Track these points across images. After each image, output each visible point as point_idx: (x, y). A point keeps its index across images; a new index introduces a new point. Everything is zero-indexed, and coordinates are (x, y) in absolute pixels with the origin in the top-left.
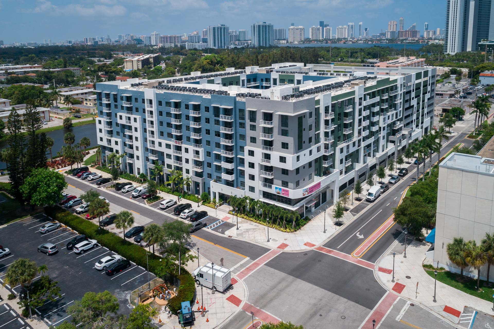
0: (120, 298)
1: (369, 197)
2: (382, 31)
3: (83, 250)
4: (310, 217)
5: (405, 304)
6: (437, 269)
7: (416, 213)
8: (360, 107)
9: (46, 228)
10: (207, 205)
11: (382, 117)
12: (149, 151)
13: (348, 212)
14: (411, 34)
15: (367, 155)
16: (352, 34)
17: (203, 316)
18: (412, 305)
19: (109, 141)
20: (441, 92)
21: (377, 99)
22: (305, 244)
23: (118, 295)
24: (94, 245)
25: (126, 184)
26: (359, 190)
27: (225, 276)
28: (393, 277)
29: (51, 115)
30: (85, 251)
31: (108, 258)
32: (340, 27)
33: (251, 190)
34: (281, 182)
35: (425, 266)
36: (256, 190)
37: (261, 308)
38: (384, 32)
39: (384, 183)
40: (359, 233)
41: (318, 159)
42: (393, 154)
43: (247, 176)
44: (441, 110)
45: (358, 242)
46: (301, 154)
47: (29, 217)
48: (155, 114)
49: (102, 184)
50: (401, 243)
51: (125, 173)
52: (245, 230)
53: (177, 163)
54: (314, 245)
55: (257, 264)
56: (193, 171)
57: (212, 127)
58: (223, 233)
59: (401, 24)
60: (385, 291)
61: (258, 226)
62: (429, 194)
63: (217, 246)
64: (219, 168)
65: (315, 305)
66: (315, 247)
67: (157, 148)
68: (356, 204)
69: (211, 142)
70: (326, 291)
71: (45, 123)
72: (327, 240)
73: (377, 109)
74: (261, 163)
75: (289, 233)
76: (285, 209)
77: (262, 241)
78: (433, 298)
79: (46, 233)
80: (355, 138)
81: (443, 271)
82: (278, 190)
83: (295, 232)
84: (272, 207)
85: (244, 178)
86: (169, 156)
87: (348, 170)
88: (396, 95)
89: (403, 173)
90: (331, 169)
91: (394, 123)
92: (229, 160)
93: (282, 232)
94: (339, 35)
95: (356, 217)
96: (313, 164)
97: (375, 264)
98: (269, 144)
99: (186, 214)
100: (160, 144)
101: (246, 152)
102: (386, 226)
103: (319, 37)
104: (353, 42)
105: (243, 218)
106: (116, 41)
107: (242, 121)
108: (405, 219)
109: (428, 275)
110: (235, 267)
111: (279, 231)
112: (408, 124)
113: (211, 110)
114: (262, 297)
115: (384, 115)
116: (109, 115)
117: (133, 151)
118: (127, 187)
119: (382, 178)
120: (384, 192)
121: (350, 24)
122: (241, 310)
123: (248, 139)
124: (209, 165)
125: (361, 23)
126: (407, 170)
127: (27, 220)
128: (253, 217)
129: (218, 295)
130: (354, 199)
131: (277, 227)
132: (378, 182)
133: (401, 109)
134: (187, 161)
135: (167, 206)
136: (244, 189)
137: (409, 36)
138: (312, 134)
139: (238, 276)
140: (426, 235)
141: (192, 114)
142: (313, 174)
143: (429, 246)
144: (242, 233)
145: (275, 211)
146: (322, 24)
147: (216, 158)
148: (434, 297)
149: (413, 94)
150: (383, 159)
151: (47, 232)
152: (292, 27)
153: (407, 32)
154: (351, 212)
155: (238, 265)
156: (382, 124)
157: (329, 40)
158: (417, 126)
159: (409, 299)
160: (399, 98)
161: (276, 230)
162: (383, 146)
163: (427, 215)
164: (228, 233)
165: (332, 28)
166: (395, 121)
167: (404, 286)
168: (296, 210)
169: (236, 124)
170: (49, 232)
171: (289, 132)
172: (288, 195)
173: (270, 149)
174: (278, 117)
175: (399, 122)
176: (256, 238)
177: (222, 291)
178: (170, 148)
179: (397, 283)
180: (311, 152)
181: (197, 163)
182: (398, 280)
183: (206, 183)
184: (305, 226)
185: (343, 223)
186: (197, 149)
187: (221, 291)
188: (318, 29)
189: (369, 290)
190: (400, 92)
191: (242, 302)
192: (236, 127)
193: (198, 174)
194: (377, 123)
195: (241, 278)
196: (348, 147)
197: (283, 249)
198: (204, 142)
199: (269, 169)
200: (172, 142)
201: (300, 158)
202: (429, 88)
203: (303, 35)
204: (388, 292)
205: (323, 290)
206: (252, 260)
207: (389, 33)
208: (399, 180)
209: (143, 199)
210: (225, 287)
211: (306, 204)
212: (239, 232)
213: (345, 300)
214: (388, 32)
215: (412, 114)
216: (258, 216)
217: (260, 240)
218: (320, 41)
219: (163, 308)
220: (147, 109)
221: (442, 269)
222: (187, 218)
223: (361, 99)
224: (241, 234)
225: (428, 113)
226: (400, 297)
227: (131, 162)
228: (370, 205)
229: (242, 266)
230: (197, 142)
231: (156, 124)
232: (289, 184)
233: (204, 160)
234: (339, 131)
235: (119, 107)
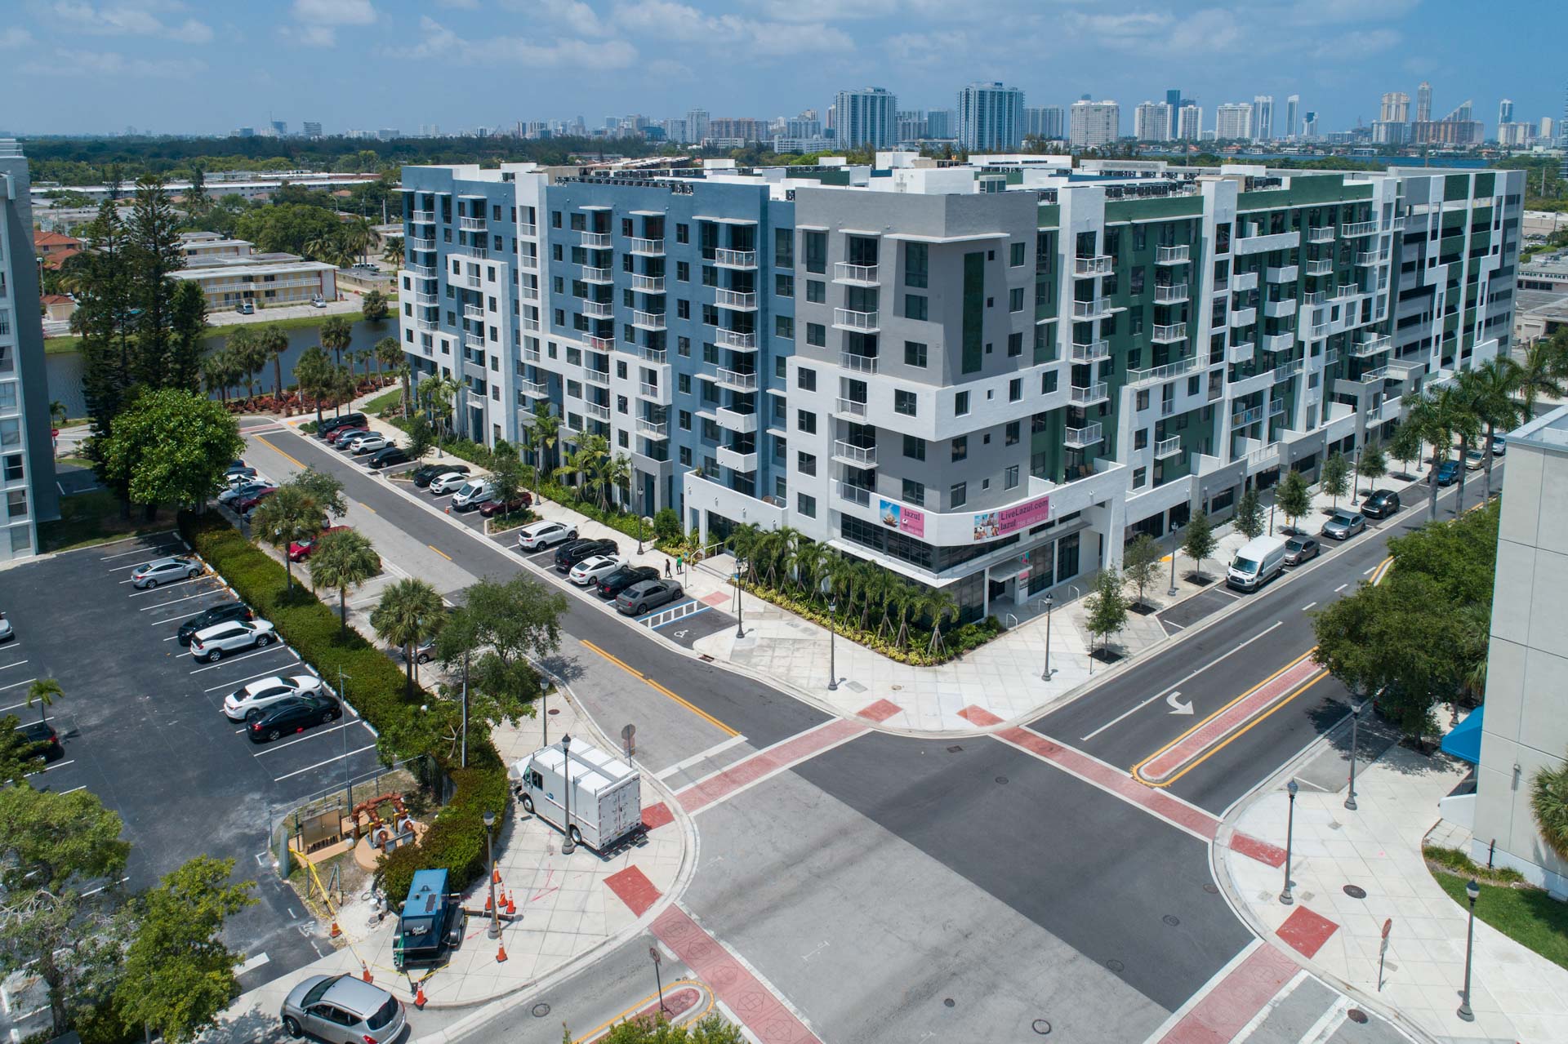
0: (248, 826)
1: (1239, 574)
2: (1359, 120)
3: (217, 650)
4: (1003, 618)
5: (1326, 1007)
6: (1489, 872)
7: (1405, 633)
8: (1222, 257)
9: (149, 574)
10: (669, 550)
11: (1307, 310)
12: (527, 372)
13: (1152, 616)
14: (1453, 134)
15: (1248, 432)
16: (1265, 131)
17: (495, 934)
18: (1358, 1016)
19: (428, 341)
20: (1544, 279)
21: (1290, 240)
22: (964, 714)
23: (246, 813)
24: (260, 637)
25: (446, 469)
26: (1200, 547)
27: (615, 791)
28: (1289, 884)
29: (340, 284)
30: (225, 654)
31: (275, 682)
32: (1229, 105)
33: (803, 506)
34: (899, 484)
35: (1432, 854)
36: (821, 508)
37: (721, 936)
38: (1366, 125)
39: (1303, 534)
40: (1177, 694)
41: (1048, 418)
42: (1349, 441)
43: (792, 460)
44: (1543, 325)
45: (1167, 727)
46: (976, 388)
47: (131, 538)
48: (542, 252)
49: (384, 464)
50: (1341, 749)
51: (462, 439)
52: (765, 643)
53: (595, 410)
54: (994, 720)
55: (765, 764)
56: (639, 437)
57: (694, 290)
58: (687, 643)
59: (1422, 102)
60: (1245, 938)
61: (814, 633)
62: (1468, 568)
63: (653, 686)
64: (711, 431)
65: (937, 953)
66: (999, 726)
67: (545, 363)
68: (1188, 592)
69: (691, 343)
70: (998, 903)
71: (319, 304)
72: (1051, 706)
73: (1287, 274)
74: (836, 415)
75: (917, 668)
76: (911, 582)
77: (812, 684)
78: (1459, 1001)
79: (147, 588)
80: (1200, 363)
81: (1514, 885)
82: (888, 512)
83: (938, 668)
84: (863, 571)
85: (784, 465)
86: (575, 388)
87: (1165, 472)
88: (1367, 238)
89: (1379, 507)
90: (1098, 461)
91: (1358, 336)
92: (741, 403)
93: (891, 662)
94: (1226, 129)
95: (1176, 639)
96: (1025, 432)
97: (1220, 819)
98: (864, 347)
99: (588, 573)
100: (553, 349)
101: (792, 376)
102: (1286, 682)
103: (1164, 135)
104: (1265, 151)
105: (772, 601)
106: (597, 132)
107: (783, 270)
108: (1360, 656)
109: (1443, 894)
110: (685, 764)
111: (881, 657)
112: (1410, 349)
113: (694, 234)
114: (741, 891)
115: (1315, 301)
116: (430, 259)
117: (485, 371)
118: (445, 477)
119: (1295, 515)
120: (1299, 562)
121: (1261, 99)
122: (645, 932)
123: (801, 331)
124: (686, 419)
125: (1294, 98)
126: (1395, 499)
127: (124, 544)
128: (801, 599)
129: (583, 859)
130: (1182, 576)
131: (878, 643)
132: (1280, 528)
133: (1386, 290)
134: (623, 405)
135: (542, 543)
136: (782, 504)
137: (1449, 139)
138: (1023, 321)
139: (680, 798)
140: (1446, 728)
141: (640, 249)
142: (1025, 467)
143: (1456, 775)
144: (752, 650)
145: (874, 584)
146: (1173, 97)
147: (706, 398)
148: (1465, 995)
149: (1433, 248)
150: (1306, 452)
151: (152, 585)
152: (1082, 103)
153: (1443, 127)
154: (1160, 617)
155: (699, 758)
156: (1306, 333)
157: (1192, 143)
158: (1447, 361)
159: (1349, 987)
160: (1378, 251)
161: (871, 652)
162: (1311, 410)
163: (1453, 645)
164: (704, 646)
165: (1204, 110)
166: (1358, 330)
167: (1333, 927)
168: (949, 586)
169: (765, 280)
170: (157, 585)
171: (931, 304)
172: (921, 530)
173: (866, 367)
174: (894, 250)
175: (1374, 337)
176: (793, 673)
177: (597, 846)
178: (578, 363)
179: (1302, 912)
180: (1015, 390)
181: (652, 413)
182: (1308, 896)
183: (674, 480)
184: (980, 650)
185: (1124, 652)
186: (651, 365)
187: (594, 846)
188: (1162, 111)
189: (1178, 922)
190: (1382, 229)
191: (658, 902)
192: (765, 291)
193: (656, 450)
194: (1290, 323)
195: (689, 808)
196: (1168, 390)
197: (879, 720)
198: (672, 343)
199: (862, 436)
200: (585, 344)
201: (972, 402)
202: (1496, 238)
203: (1113, 127)
204: (1257, 942)
205: (987, 895)
206: (752, 748)
207: (1383, 128)
208: (1363, 529)
209: (482, 518)
210: (612, 833)
211: (992, 570)
212: (742, 645)
213: (1068, 951)
214: (1379, 124)
215: (1428, 317)
216: (820, 599)
217: (804, 682)
218: (1165, 144)
219: (369, 884)
220: (523, 237)
221: (1508, 874)
222: (589, 585)
223: (1223, 230)
224: (746, 655)
225: (1488, 322)
226: (1306, 970)
227: (478, 405)
228: (1241, 602)
229: (710, 764)
230: (654, 341)
231: (543, 285)
232: (927, 492)
233: (670, 402)
234: (1133, 331)
235: (456, 236)
